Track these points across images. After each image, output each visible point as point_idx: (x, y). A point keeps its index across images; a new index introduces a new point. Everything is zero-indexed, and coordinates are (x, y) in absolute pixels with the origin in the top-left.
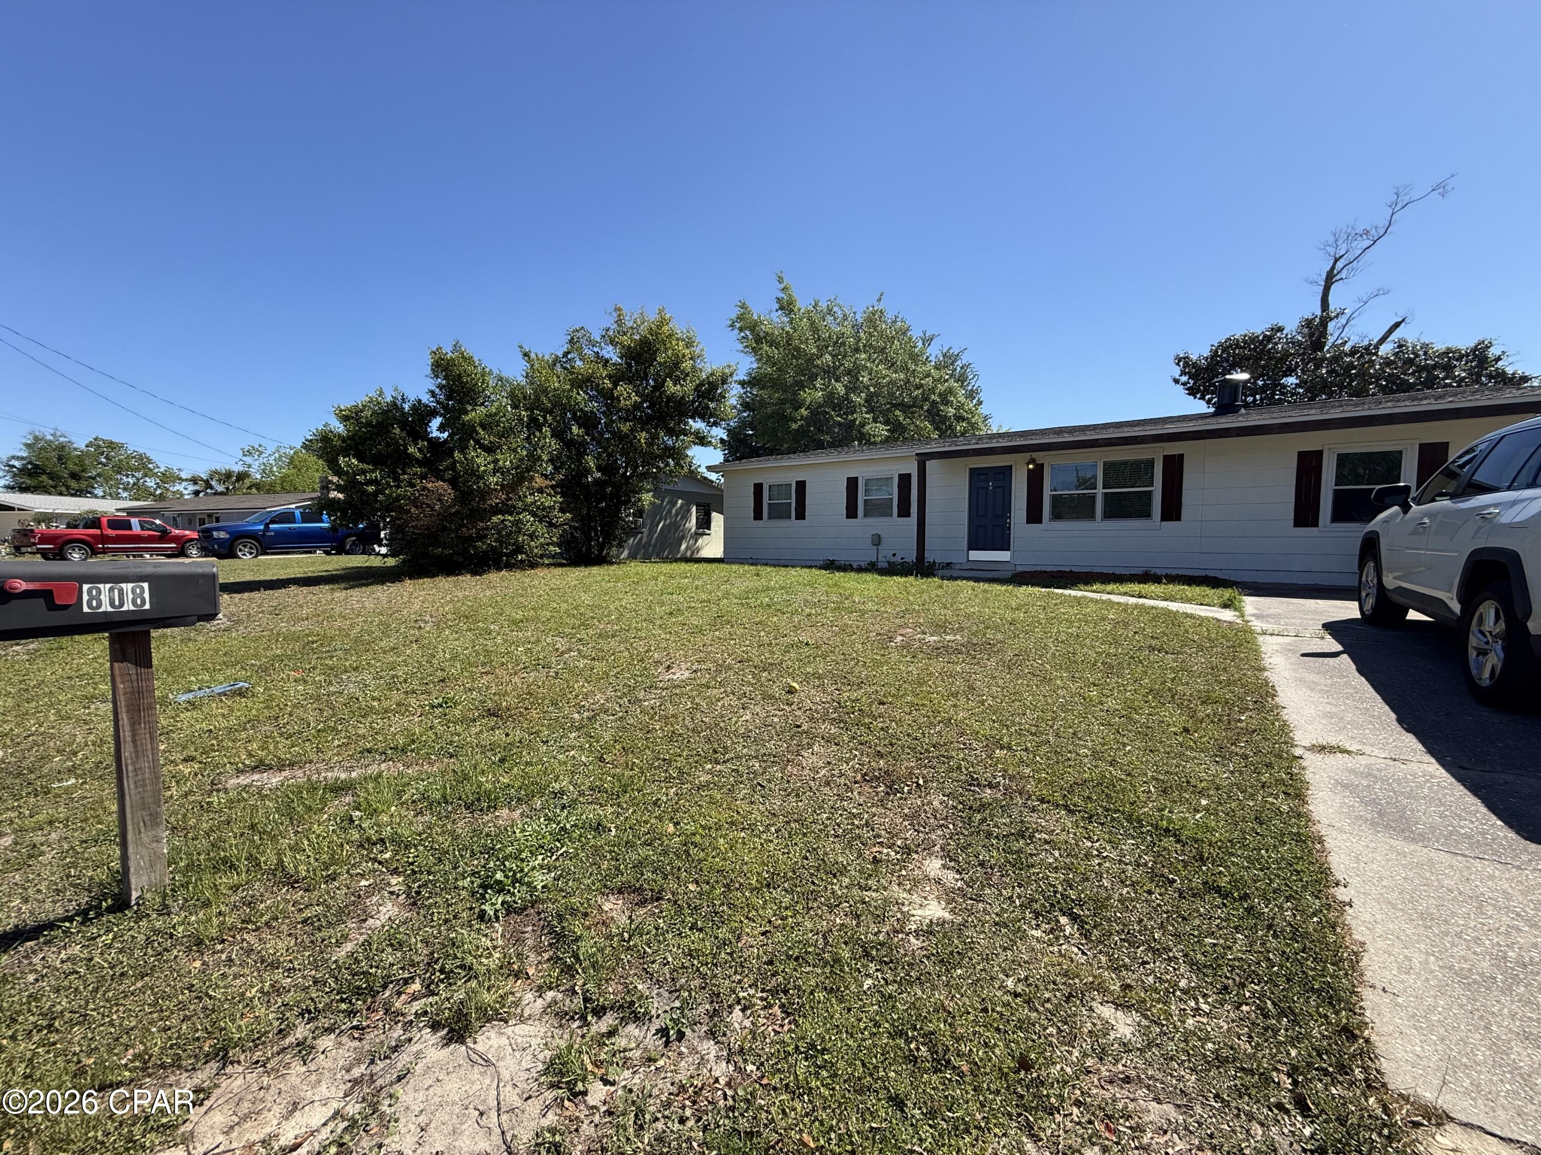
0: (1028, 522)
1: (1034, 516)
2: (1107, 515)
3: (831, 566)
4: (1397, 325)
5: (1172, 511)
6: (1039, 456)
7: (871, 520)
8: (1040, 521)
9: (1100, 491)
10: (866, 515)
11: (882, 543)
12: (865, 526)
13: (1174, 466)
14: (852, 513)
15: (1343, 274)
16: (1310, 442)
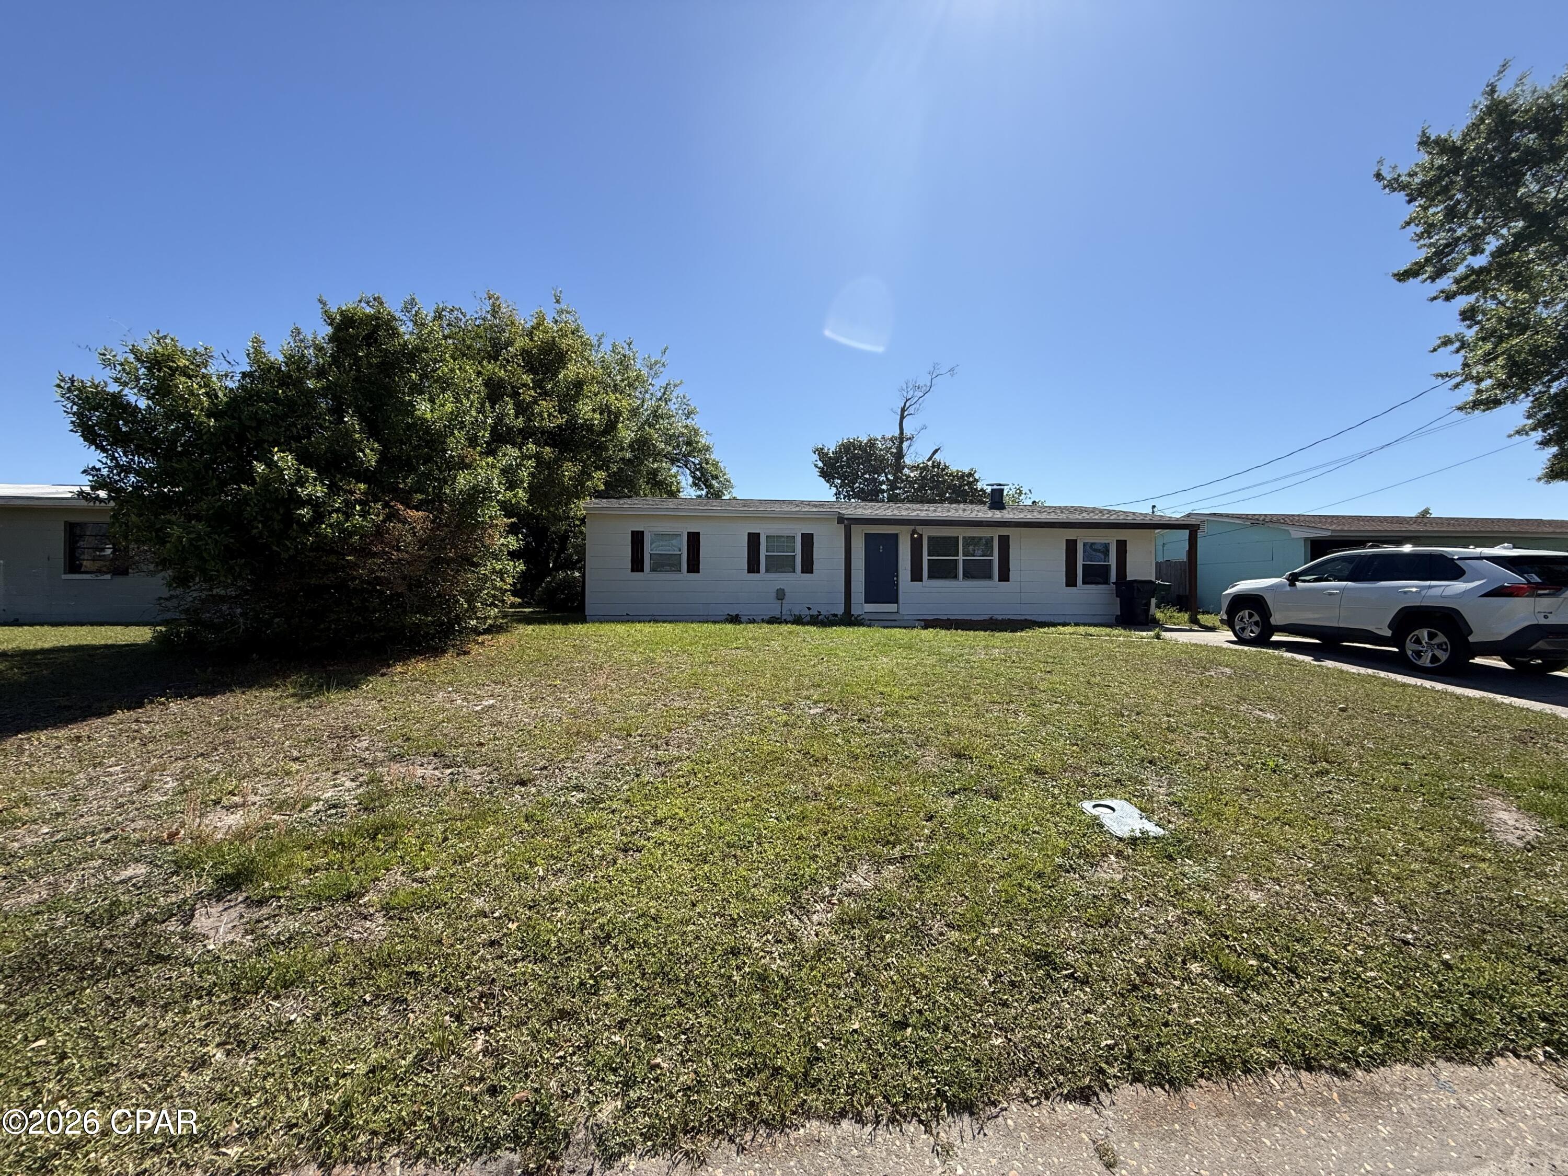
0: (912, 580)
1: (916, 576)
2: (967, 576)
3: (735, 619)
4: (936, 451)
5: (1004, 576)
6: (919, 529)
7: (772, 576)
8: (920, 579)
9: (961, 557)
10: (767, 571)
11: (786, 597)
12: (767, 581)
13: (1004, 542)
14: (753, 567)
15: (911, 410)
16: (1071, 534)
